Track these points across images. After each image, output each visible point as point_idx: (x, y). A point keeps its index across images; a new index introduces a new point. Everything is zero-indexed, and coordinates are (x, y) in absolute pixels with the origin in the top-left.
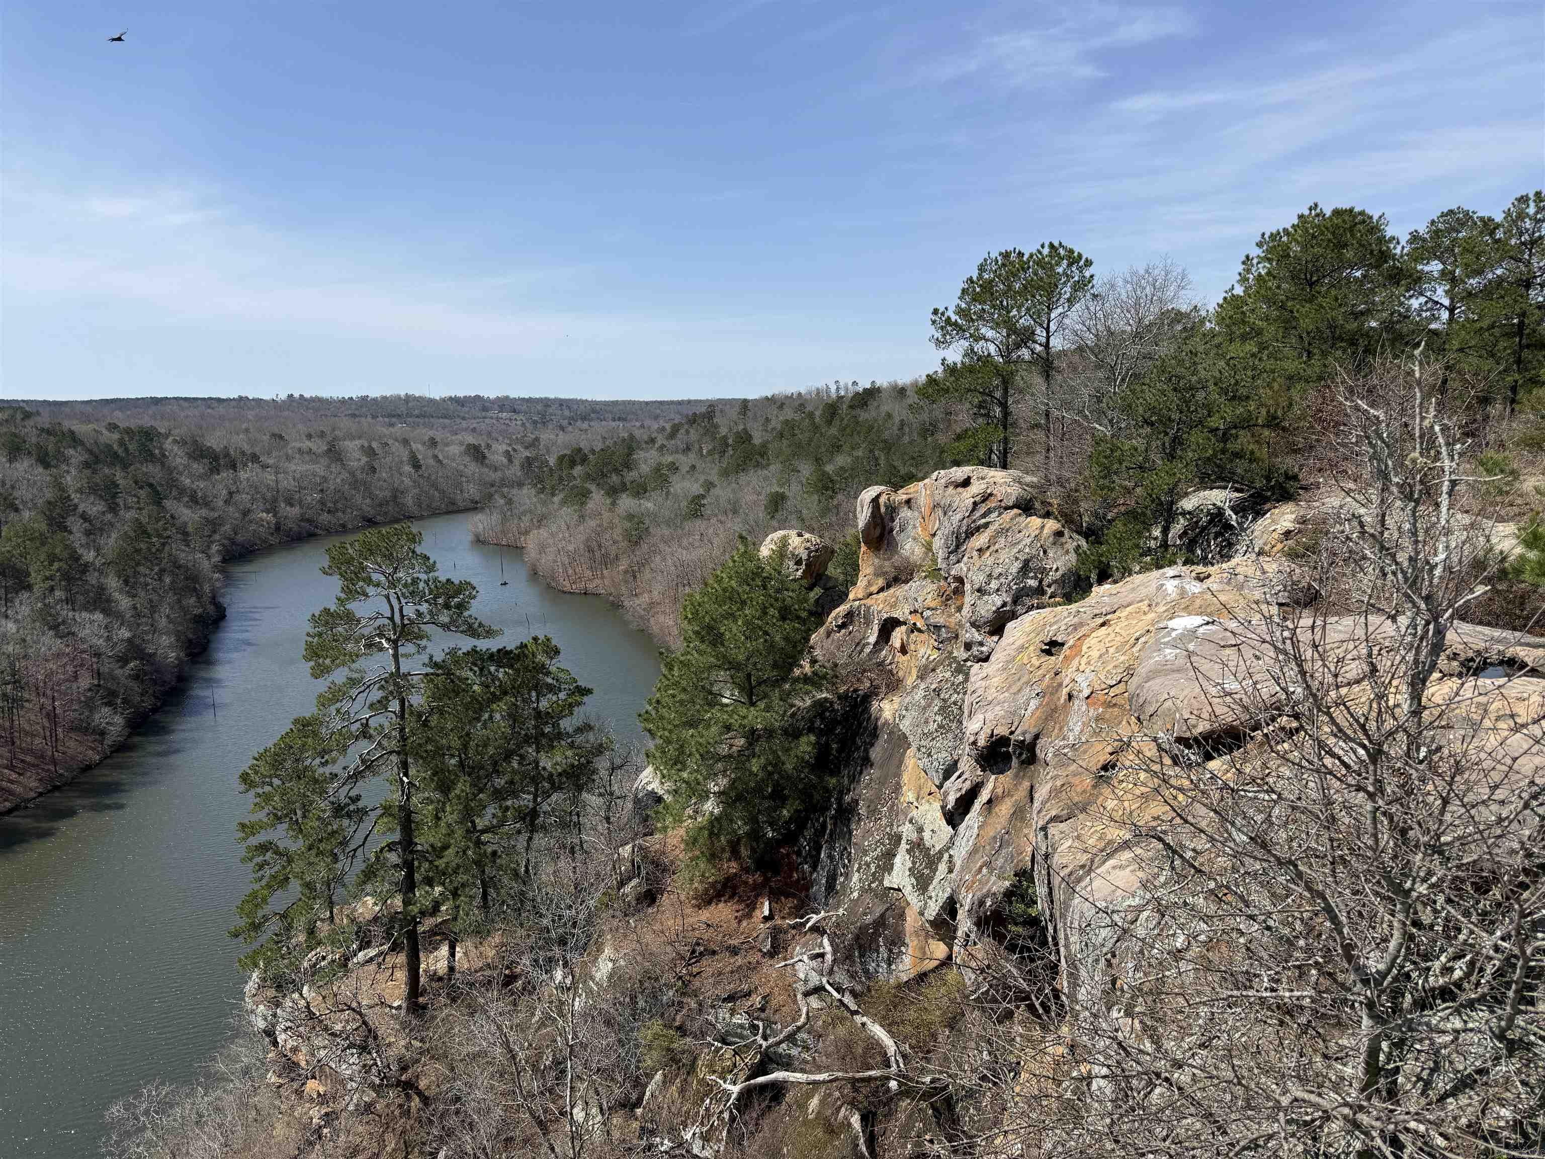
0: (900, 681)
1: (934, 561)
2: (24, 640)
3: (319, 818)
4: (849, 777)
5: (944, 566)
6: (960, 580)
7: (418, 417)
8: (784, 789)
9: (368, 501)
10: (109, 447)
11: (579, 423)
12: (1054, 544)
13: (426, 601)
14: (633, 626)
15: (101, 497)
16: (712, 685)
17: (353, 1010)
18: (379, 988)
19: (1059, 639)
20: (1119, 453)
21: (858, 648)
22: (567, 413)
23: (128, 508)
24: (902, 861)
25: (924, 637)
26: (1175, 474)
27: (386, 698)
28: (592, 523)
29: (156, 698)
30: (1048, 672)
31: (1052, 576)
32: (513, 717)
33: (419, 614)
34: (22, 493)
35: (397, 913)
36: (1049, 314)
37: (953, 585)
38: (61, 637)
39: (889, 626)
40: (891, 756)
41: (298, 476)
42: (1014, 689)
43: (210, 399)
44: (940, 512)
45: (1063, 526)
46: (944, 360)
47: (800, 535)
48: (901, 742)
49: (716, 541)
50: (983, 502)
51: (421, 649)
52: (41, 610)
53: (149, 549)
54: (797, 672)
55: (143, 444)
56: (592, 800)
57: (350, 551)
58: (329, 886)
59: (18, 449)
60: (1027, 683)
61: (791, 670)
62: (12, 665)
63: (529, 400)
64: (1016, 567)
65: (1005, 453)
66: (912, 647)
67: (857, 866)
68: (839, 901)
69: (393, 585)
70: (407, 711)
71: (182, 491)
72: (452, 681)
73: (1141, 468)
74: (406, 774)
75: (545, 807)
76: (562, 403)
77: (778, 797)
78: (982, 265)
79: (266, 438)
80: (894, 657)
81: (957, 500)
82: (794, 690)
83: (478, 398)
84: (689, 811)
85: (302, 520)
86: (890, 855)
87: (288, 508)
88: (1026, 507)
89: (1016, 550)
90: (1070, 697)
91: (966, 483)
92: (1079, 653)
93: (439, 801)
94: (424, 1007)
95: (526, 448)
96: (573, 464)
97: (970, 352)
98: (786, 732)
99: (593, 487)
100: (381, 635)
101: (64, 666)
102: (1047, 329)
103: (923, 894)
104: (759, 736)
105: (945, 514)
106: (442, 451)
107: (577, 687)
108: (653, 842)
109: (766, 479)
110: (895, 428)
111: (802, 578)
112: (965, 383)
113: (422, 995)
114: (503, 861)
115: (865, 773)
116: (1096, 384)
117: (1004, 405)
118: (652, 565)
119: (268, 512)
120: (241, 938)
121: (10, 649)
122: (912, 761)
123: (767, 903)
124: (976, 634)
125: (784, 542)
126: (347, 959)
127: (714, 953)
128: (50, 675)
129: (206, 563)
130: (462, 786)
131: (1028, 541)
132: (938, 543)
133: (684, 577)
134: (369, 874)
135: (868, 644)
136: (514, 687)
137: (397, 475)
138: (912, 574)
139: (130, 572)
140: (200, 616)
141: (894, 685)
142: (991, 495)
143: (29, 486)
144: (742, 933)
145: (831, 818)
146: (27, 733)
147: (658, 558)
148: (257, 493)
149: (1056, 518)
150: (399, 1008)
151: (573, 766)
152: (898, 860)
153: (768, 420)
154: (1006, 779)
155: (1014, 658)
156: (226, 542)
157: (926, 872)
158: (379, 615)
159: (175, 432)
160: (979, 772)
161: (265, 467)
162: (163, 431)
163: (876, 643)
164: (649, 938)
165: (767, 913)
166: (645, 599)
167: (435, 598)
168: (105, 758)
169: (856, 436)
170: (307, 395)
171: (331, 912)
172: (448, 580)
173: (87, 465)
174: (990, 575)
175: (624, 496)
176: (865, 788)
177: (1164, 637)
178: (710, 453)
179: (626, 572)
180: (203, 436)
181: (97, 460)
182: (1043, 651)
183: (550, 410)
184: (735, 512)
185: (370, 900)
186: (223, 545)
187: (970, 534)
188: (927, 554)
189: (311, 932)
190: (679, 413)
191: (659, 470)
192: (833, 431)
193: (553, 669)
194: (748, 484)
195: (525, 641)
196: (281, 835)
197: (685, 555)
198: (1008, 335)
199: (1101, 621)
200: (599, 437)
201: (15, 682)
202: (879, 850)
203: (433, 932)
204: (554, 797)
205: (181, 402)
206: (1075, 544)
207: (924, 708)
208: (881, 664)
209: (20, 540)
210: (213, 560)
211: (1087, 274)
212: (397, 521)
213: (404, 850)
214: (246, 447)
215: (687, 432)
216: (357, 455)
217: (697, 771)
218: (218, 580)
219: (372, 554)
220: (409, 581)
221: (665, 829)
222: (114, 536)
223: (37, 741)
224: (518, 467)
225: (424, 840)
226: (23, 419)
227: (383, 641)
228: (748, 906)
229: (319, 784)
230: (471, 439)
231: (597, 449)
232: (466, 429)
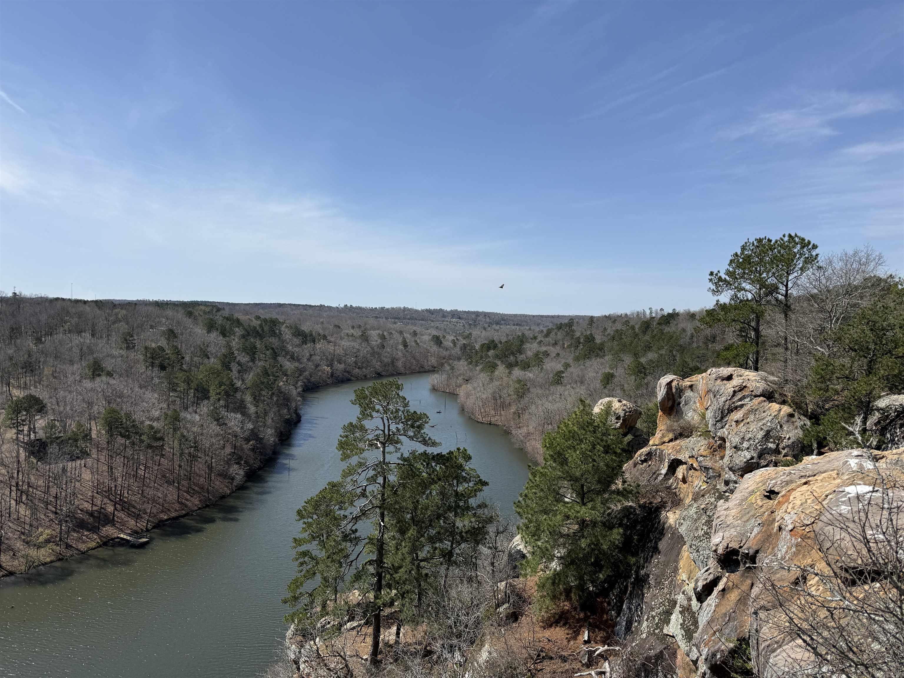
0: (681, 500)
1: (707, 425)
2: (202, 425)
3: (335, 541)
4: (644, 559)
5: (713, 430)
6: (723, 440)
7: (409, 319)
8: (601, 560)
9: (379, 363)
10: (255, 328)
11: (494, 326)
12: (788, 421)
13: (402, 422)
14: (517, 446)
15: (248, 353)
16: (560, 488)
17: (341, 656)
18: (357, 646)
19: (776, 490)
20: (831, 368)
21: (654, 476)
22: (488, 320)
23: (260, 360)
24: (676, 618)
25: (698, 473)
26: (871, 384)
27: (376, 475)
28: (498, 383)
29: (261, 462)
30: (767, 510)
31: (785, 442)
32: (443, 494)
33: (398, 430)
34: (212, 349)
35: (370, 602)
36: (788, 277)
37: (718, 442)
38: (220, 425)
39: (675, 464)
40: (672, 548)
41: (345, 348)
42: (745, 518)
43: (306, 305)
44: (711, 395)
45: (794, 411)
46: (718, 301)
47: (620, 401)
48: (680, 540)
49: (569, 399)
50: (740, 391)
51: (397, 450)
52: (213, 410)
53: (268, 382)
54: (613, 487)
55: (271, 327)
56: (484, 550)
57: (367, 392)
58: (336, 580)
59: (212, 327)
60: (753, 516)
61: (609, 486)
62: (195, 437)
63: (468, 312)
64: (760, 435)
65: (757, 362)
66: (690, 479)
67: (646, 617)
68: (633, 638)
69: (385, 412)
70: (386, 484)
71: (287, 353)
72: (412, 469)
73: (847, 378)
74: (383, 521)
75: (457, 551)
76: (486, 315)
77: (598, 566)
78: (743, 246)
79: (331, 327)
80: (678, 484)
81: (723, 388)
82: (611, 498)
83: (441, 310)
84: (542, 566)
85: (344, 372)
86: (669, 613)
87: (339, 365)
88: (769, 396)
89: (761, 424)
90: (780, 529)
91: (729, 378)
92: (787, 500)
93: (399, 539)
94: (381, 661)
95: (464, 338)
96: (489, 349)
97: (735, 297)
98: (604, 524)
99: (499, 363)
100: (377, 440)
101: (219, 441)
102: (787, 286)
103: (689, 642)
104: (587, 525)
105: (715, 396)
106: (420, 338)
107: (480, 480)
108: (519, 582)
109: (602, 364)
110: (687, 338)
111: (620, 428)
112: (731, 315)
113: (380, 654)
114: (431, 580)
115: (654, 557)
116: (819, 322)
117: (757, 330)
118: (530, 411)
119: (328, 366)
120: (288, 604)
121: (196, 430)
122: (686, 553)
123: (587, 632)
124: (732, 476)
125: (609, 406)
126: (341, 626)
127: (551, 658)
128: (212, 445)
129: (295, 391)
130: (412, 532)
131: (770, 418)
132: (709, 414)
133: (548, 419)
134: (358, 577)
135: (661, 474)
136: (444, 477)
137: (395, 350)
138: (692, 432)
139: (257, 394)
140: (288, 420)
141: (677, 502)
142: (745, 387)
143: (215, 345)
144: (570, 649)
145: (631, 584)
146: (197, 475)
147: (533, 407)
148: (324, 356)
149: (790, 405)
150: (366, 660)
151: (474, 528)
152: (673, 617)
153: (605, 329)
154: (735, 577)
155: (747, 498)
156: (305, 380)
157: (692, 627)
158: (377, 428)
159: (287, 322)
160: (720, 570)
161: (329, 342)
162: (281, 321)
163: (666, 474)
164: (512, 642)
165: (586, 638)
166: (524, 430)
167: (407, 421)
168: (233, 492)
169: (661, 342)
170: (354, 306)
171: (336, 597)
172: (415, 412)
173: (243, 336)
174: (743, 438)
175: (516, 369)
176: (654, 567)
177: (842, 497)
178: (569, 347)
179: (514, 413)
180: (300, 325)
181: (248, 334)
182: (765, 496)
183: (479, 318)
184: (582, 382)
185: (357, 592)
186: (304, 382)
187: (731, 410)
188: (702, 420)
189: (324, 606)
190: (552, 322)
191: (537, 355)
192: (647, 337)
193: (467, 468)
194: (591, 365)
195: (452, 450)
196: (314, 548)
197: (549, 406)
198: (760, 289)
199: (804, 480)
200: (505, 334)
201: (195, 447)
202: (661, 608)
203: (388, 617)
204: (463, 545)
205: (292, 307)
206: (802, 423)
207: (696, 520)
208: (669, 488)
209: (207, 373)
210: (298, 390)
211: (814, 253)
212: (392, 375)
213: (378, 566)
214: (321, 332)
215: (556, 334)
216: (376, 338)
217: (547, 542)
218: (299, 401)
219: (377, 394)
220: (394, 410)
221: (525, 575)
222: (252, 374)
223: (202, 479)
224: (458, 349)
225: (388, 562)
226: (216, 312)
227: (378, 443)
228: (574, 632)
229: (336, 521)
230: (435, 333)
231: (503, 341)
232: (433, 327)
